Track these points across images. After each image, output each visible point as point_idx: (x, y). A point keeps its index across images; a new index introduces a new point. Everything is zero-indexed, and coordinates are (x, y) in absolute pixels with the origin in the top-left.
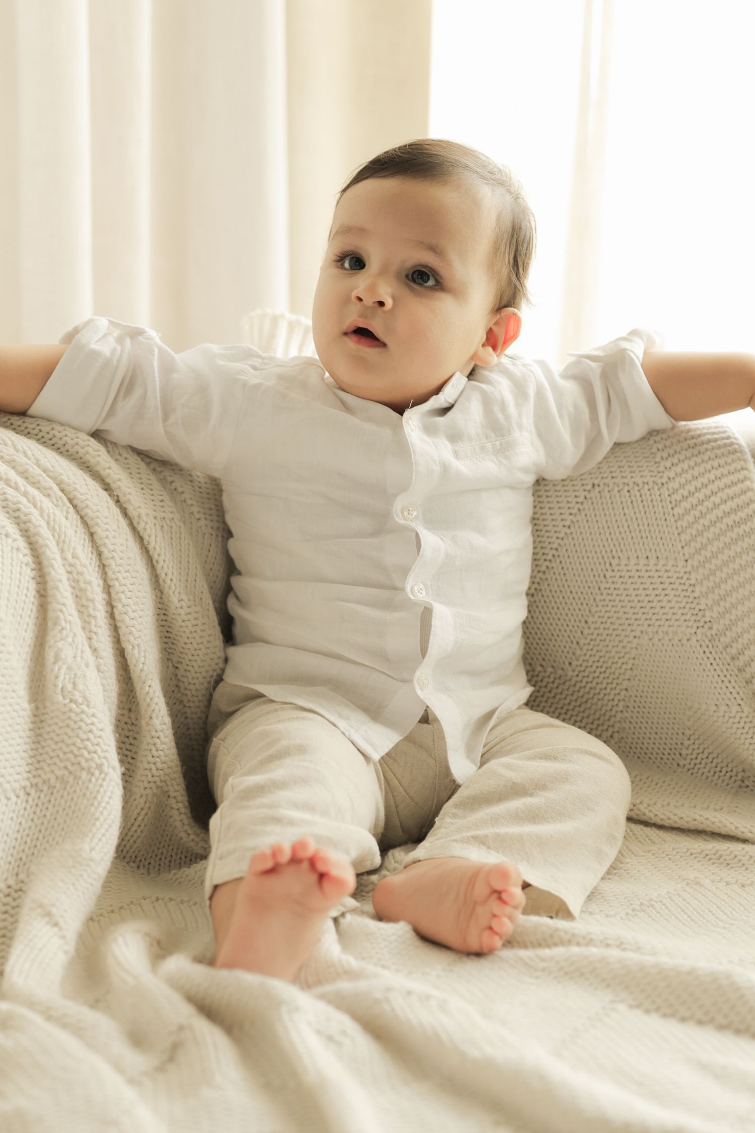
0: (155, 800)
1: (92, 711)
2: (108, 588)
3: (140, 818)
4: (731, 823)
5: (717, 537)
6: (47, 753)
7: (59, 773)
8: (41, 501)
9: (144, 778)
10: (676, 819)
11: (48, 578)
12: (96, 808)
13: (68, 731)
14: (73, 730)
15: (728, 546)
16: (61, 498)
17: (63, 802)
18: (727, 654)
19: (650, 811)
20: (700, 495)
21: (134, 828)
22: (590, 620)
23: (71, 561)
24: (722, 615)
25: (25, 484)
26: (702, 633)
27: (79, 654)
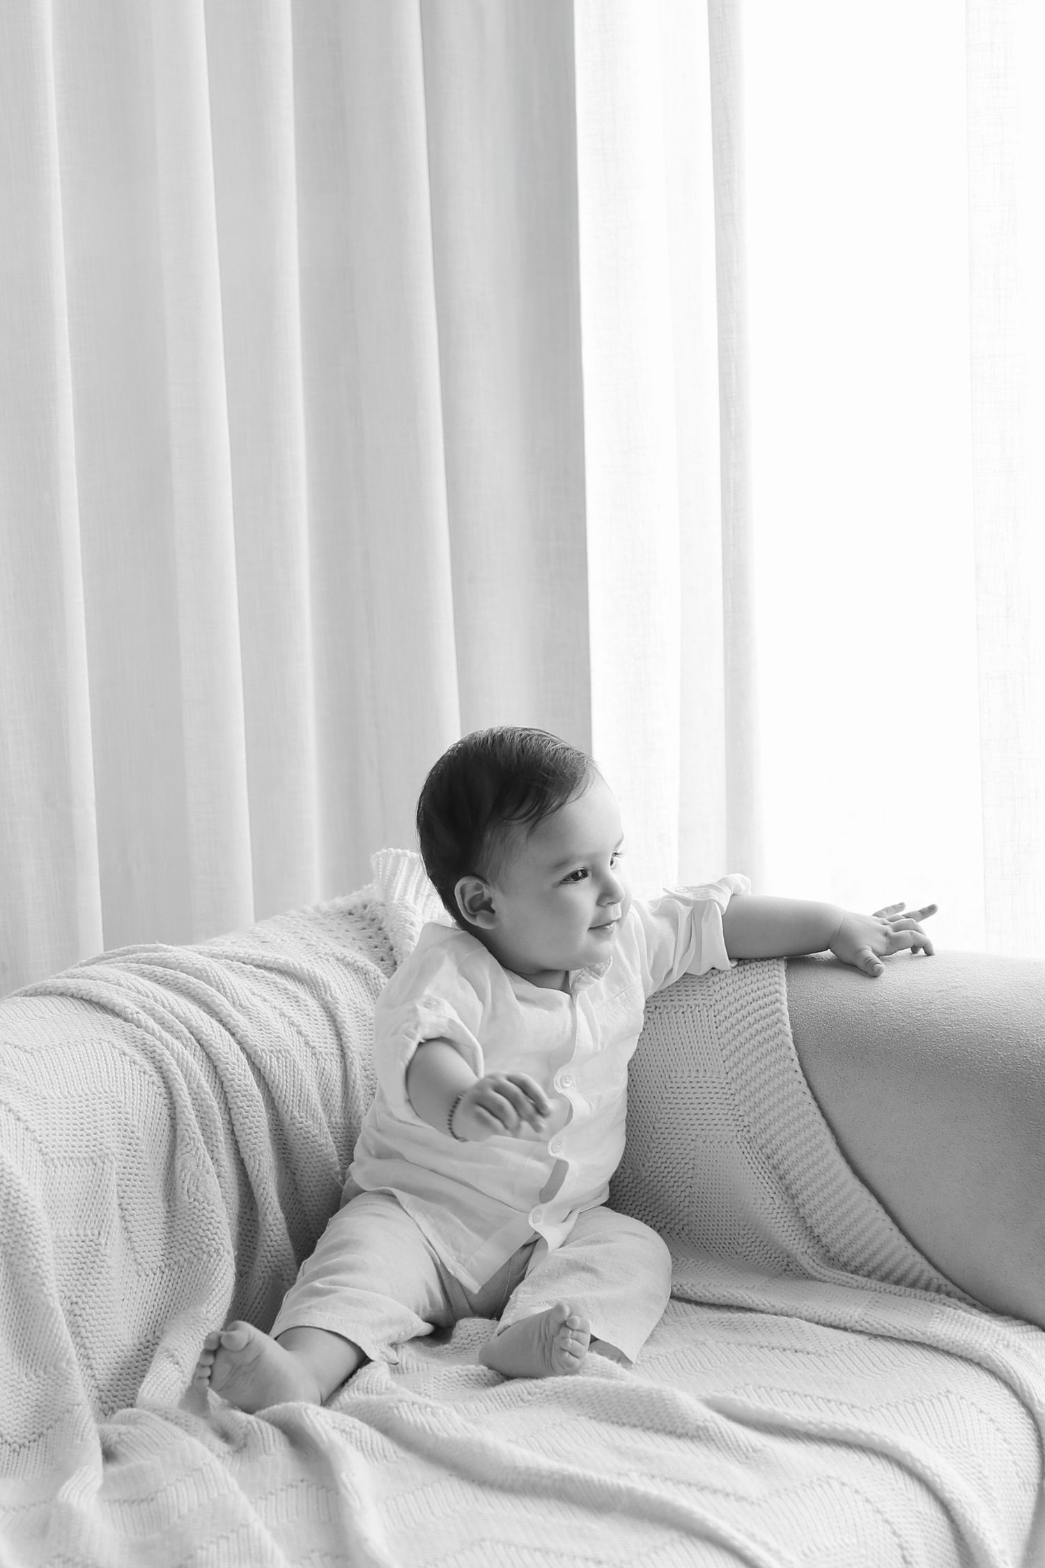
0: (271, 1281)
1: (210, 1208)
2: (228, 1110)
3: (259, 1296)
4: (750, 1298)
5: (751, 1052)
6: (177, 1241)
7: (187, 1256)
8: (172, 1044)
9: (261, 1264)
10: (710, 1295)
11: (176, 1105)
12: (213, 1282)
13: (193, 1223)
14: (196, 1222)
15: (759, 1060)
16: (190, 1038)
17: (189, 1277)
18: (762, 1153)
19: (691, 1290)
20: (739, 1016)
21: (254, 1306)
22: (657, 1126)
23: (196, 1090)
24: (757, 1120)
25: (160, 1029)
26: (742, 1136)
27: (201, 1163)
